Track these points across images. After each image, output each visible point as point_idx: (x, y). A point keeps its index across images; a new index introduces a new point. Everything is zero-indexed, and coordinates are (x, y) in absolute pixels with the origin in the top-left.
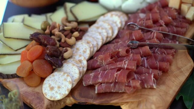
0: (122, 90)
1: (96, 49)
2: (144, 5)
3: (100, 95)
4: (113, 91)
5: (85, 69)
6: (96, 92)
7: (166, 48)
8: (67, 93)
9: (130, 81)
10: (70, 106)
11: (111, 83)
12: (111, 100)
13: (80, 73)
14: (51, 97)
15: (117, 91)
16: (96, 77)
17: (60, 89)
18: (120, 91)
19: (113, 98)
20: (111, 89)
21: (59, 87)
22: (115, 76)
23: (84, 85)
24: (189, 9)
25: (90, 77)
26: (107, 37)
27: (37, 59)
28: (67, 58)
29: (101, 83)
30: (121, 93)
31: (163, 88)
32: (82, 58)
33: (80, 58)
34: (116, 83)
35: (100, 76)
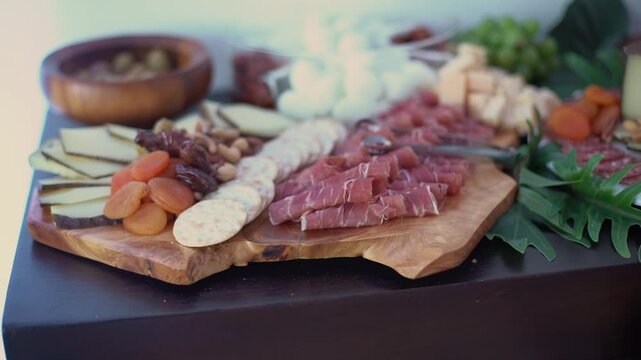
0: (362, 220)
1: (287, 170)
2: (384, 107)
3: (312, 233)
4: (342, 224)
5: (271, 195)
6: (304, 228)
7: (449, 157)
8: (237, 228)
9: (379, 199)
11: (337, 206)
12: (341, 239)
13: (262, 198)
14: (200, 241)
15: (352, 225)
16: (300, 201)
17: (219, 224)
18: (360, 224)
19: (341, 236)
20: (339, 221)
21: (217, 221)
22: (345, 188)
23: (273, 223)
24: (487, 102)
25: (286, 202)
26: (311, 155)
27: (156, 176)
28: (227, 178)
29: (314, 211)
30: (361, 227)
31: (453, 215)
32: (261, 178)
33: (257, 179)
34: (348, 206)
35: (308, 199)
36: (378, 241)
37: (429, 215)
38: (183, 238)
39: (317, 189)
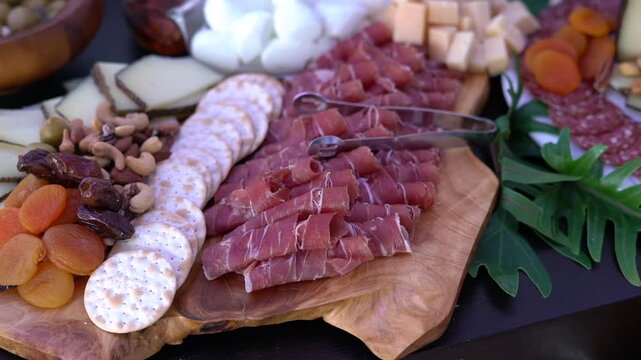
0: (320, 272)
1: (217, 179)
2: (324, 48)
3: (261, 295)
4: (295, 278)
5: (202, 234)
6: (249, 288)
7: (414, 147)
8: (166, 303)
9: (339, 242)
10: (178, 343)
11: (287, 256)
12: (297, 304)
13: (191, 244)
14: (121, 324)
15: (308, 277)
16: (239, 249)
17: (143, 297)
18: (317, 277)
19: (299, 298)
20: (291, 276)
21: (139, 292)
22: (297, 234)
23: (209, 278)
24: (451, 40)
25: (222, 251)
26: (242, 144)
27: (53, 224)
28: (143, 211)
29: (259, 263)
30: (318, 280)
31: (429, 249)
32: (187, 205)
33: (180, 206)
34: (300, 254)
35: (249, 245)
36: (342, 303)
37: (401, 254)
38: (99, 318)
39: (260, 226)
